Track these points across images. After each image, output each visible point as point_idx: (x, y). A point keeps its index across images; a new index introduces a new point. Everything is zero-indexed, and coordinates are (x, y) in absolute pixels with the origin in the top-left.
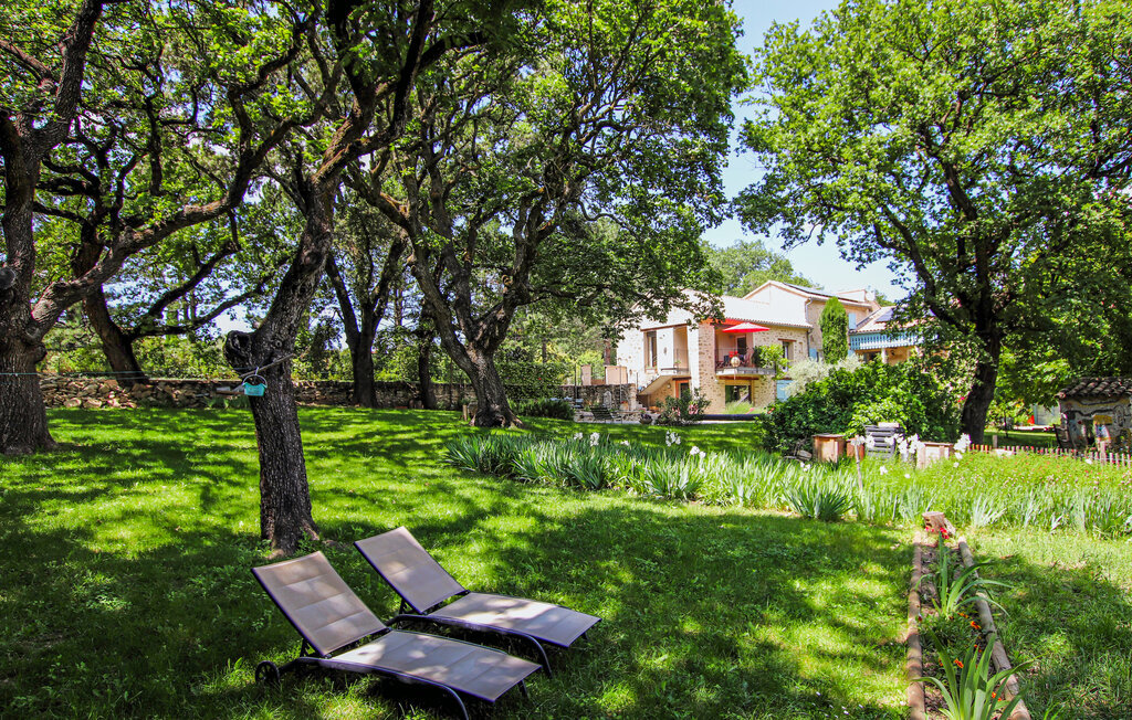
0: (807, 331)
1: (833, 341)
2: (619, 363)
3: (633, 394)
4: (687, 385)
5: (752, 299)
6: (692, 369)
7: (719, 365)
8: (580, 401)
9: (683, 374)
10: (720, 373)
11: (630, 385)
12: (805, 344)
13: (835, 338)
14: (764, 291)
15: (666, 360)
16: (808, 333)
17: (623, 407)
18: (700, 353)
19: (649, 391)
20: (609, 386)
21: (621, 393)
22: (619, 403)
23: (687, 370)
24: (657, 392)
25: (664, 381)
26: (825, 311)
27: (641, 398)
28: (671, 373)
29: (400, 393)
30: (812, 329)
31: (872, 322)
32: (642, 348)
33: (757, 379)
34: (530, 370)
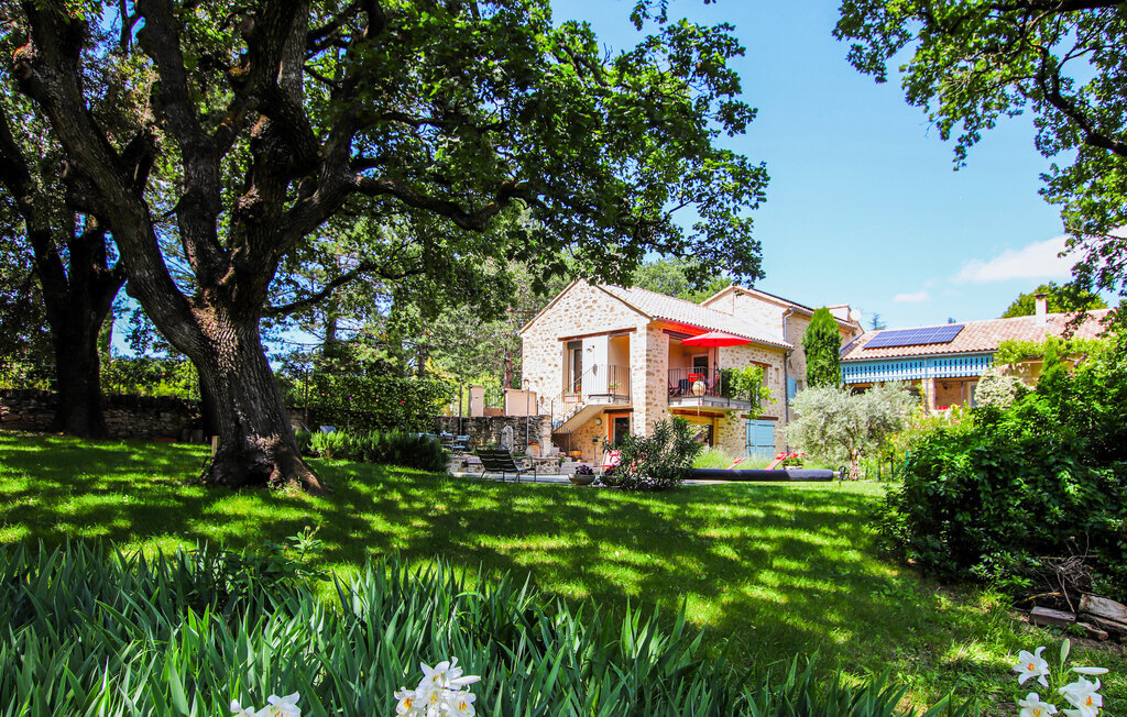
0: (785, 353)
1: (822, 368)
2: (525, 386)
3: (546, 431)
4: (626, 421)
5: (712, 306)
6: (634, 397)
7: (675, 393)
8: (465, 438)
9: (621, 404)
10: (675, 405)
11: (542, 417)
12: (781, 371)
13: (825, 363)
14: (724, 298)
15: (596, 383)
16: (786, 356)
17: (530, 450)
18: (648, 373)
19: (570, 428)
20: (510, 419)
21: (527, 429)
22: (525, 444)
23: (628, 398)
24: (582, 428)
25: (591, 413)
26: (812, 326)
27: (559, 439)
28: (604, 402)
29: (167, 417)
30: (791, 350)
31: (859, 348)
32: (560, 364)
33: (722, 416)
34: (390, 390)
